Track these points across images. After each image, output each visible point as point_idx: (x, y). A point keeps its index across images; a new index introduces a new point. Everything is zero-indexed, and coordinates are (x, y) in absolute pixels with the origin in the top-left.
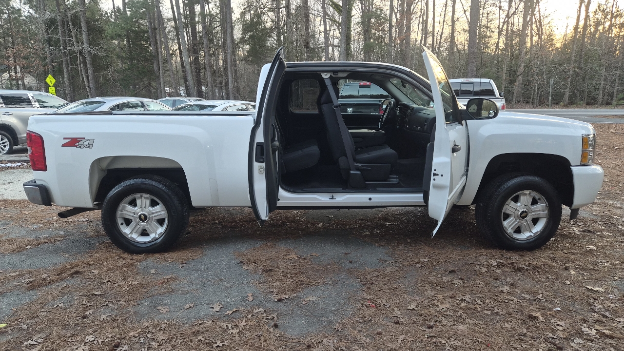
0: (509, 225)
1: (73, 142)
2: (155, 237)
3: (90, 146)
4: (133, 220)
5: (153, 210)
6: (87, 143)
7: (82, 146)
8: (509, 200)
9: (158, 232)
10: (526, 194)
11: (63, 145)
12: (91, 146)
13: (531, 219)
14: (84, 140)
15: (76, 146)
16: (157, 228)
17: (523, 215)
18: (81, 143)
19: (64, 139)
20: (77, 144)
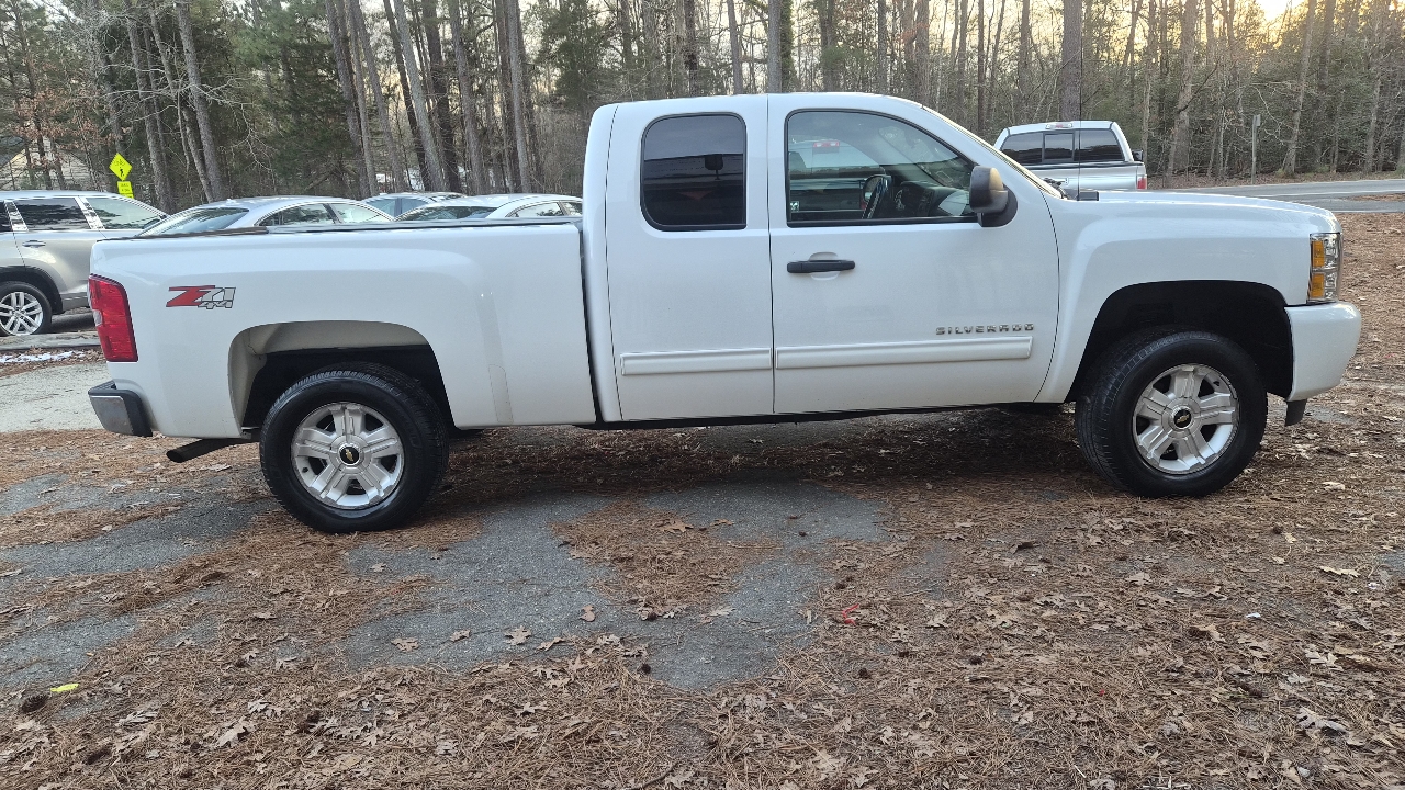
0: (1150, 442)
1: (190, 296)
2: (377, 497)
3: (227, 303)
4: (329, 461)
5: (370, 439)
6: (219, 297)
7: (210, 305)
8: (1150, 388)
9: (382, 485)
10: (1186, 374)
11: (170, 304)
12: (229, 304)
13: (1200, 426)
14: (213, 291)
15: (198, 304)
16: (382, 476)
17: (1182, 419)
18: (207, 297)
19: (171, 289)
20: (199, 300)
